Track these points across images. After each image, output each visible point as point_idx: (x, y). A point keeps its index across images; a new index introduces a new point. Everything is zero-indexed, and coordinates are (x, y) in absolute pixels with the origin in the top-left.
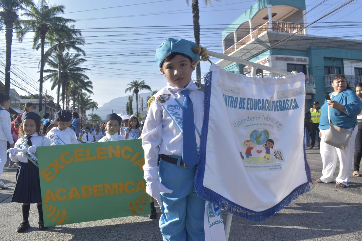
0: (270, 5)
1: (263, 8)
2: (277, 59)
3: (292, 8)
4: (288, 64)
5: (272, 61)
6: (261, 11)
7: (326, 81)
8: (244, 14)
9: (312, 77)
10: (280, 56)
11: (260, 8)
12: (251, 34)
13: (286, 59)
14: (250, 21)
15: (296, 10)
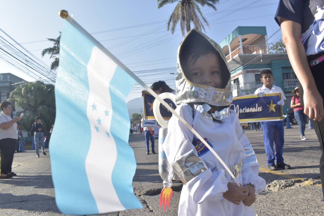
0: (241, 36)
1: (235, 38)
2: (247, 72)
3: (257, 35)
4: (255, 75)
5: (244, 73)
6: (234, 39)
7: (284, 84)
8: (225, 40)
9: (274, 82)
10: (249, 70)
11: (233, 37)
12: (230, 54)
13: (254, 72)
14: (229, 45)
15: (260, 36)
